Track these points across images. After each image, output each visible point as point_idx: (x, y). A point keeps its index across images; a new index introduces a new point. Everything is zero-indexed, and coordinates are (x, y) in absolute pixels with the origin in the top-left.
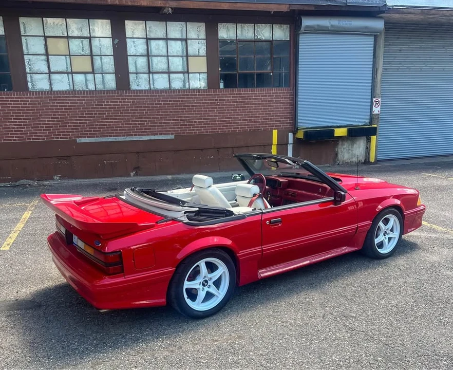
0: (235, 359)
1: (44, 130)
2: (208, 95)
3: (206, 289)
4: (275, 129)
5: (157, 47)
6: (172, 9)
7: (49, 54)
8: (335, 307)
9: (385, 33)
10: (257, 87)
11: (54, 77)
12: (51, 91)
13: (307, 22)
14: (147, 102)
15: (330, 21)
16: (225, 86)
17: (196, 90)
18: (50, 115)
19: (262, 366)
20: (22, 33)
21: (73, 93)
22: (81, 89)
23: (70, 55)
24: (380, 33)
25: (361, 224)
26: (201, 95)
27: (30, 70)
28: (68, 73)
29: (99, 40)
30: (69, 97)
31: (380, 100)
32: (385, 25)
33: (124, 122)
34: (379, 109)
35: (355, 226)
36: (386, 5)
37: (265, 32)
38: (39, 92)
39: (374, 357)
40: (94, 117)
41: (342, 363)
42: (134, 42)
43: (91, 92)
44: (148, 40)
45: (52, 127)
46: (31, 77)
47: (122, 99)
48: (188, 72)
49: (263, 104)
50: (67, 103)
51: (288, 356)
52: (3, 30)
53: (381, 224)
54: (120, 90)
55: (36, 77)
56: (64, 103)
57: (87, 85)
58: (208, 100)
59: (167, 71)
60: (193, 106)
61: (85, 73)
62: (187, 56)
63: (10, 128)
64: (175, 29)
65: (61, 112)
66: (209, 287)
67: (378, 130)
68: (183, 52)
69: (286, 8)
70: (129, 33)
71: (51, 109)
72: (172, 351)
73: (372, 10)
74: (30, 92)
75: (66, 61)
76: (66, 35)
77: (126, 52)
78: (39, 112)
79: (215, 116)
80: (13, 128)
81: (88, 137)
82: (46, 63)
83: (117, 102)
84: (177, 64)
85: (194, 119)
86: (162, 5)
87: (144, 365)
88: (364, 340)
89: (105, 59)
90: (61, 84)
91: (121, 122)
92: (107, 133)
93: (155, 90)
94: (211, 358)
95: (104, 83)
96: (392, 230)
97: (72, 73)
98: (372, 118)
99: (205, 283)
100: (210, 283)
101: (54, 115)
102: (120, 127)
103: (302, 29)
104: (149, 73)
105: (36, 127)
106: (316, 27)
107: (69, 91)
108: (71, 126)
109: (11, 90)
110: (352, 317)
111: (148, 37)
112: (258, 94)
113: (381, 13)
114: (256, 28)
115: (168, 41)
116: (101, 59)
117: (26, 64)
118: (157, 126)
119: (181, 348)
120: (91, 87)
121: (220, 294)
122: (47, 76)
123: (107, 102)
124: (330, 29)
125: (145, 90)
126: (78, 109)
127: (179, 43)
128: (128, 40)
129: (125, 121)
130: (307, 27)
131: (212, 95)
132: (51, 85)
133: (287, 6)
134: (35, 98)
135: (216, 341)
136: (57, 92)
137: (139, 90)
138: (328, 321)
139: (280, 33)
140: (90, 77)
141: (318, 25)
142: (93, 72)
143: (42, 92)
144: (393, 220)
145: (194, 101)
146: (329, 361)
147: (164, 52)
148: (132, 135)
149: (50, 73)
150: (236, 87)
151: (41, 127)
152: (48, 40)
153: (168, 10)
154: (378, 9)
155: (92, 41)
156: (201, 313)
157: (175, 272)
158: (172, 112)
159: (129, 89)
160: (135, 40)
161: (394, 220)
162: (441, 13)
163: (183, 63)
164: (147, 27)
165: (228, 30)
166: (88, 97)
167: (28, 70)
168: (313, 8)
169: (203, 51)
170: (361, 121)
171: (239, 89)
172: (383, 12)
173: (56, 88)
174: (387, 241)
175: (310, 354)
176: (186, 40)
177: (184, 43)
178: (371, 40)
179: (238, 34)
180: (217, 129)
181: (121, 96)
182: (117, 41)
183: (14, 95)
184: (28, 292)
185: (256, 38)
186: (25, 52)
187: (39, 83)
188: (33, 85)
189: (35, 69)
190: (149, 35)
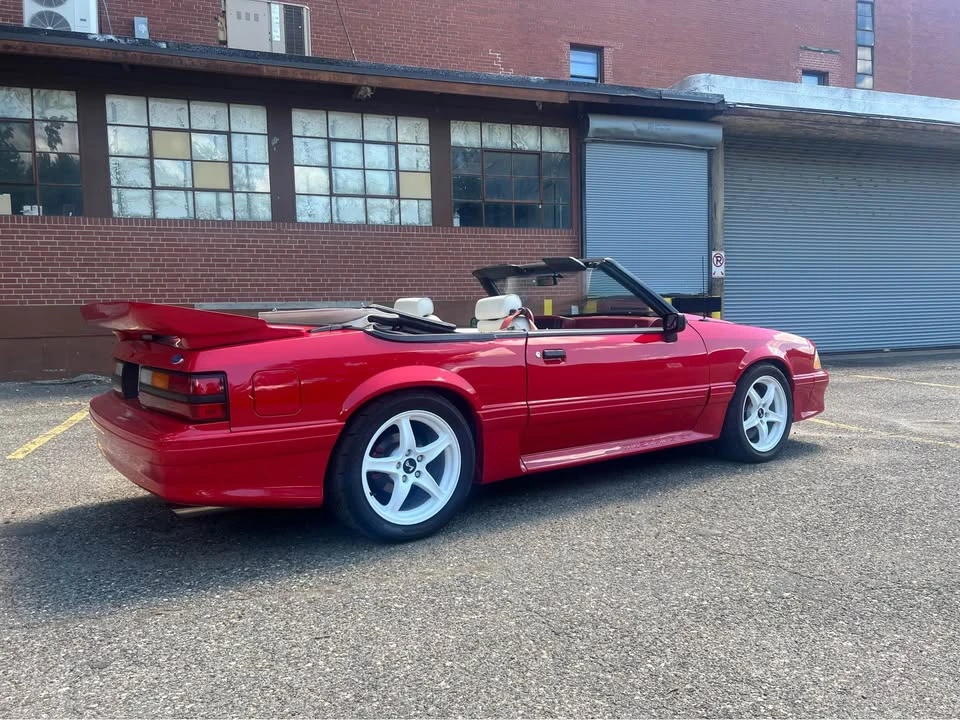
0: (469, 600)
1: (135, 286)
2: (434, 236)
3: (412, 478)
4: (548, 298)
5: (345, 153)
6: (372, 89)
7: (155, 156)
8: (677, 523)
9: (725, 147)
10: (516, 226)
11: (160, 195)
12: (153, 220)
13: (597, 123)
14: (325, 243)
15: (636, 123)
16: (463, 223)
17: (413, 227)
18: (148, 260)
19: (529, 610)
20: (110, 118)
21: (194, 222)
22: (208, 218)
23: (192, 160)
24: (717, 146)
25: (715, 386)
26: (420, 235)
27: (119, 182)
28: (185, 190)
29: (246, 138)
30: (187, 230)
31: (723, 254)
32: (724, 135)
33: (282, 275)
34: (722, 269)
35: (704, 388)
36: (723, 101)
37: (528, 139)
38: (131, 219)
39: (773, 592)
40: (230, 265)
41: (705, 603)
42: (306, 144)
43: (225, 223)
44: (330, 141)
45: (151, 281)
46: (119, 195)
47: (282, 237)
48: (398, 197)
49: (527, 254)
50: (180, 240)
51: (588, 594)
52: (76, 114)
53: (752, 392)
54: (279, 221)
55: (128, 193)
56: (175, 240)
57: (219, 211)
58: (433, 245)
59: (363, 193)
60: (407, 253)
61: (217, 191)
62: (397, 171)
63: (71, 281)
64: (377, 126)
65: (169, 255)
66: (419, 474)
67: (723, 303)
68: (390, 163)
69: (563, 98)
70: (297, 130)
71: (150, 250)
72: (329, 592)
73: (702, 107)
74: (114, 219)
75: (185, 169)
76: (187, 127)
77: (292, 159)
78: (129, 255)
79: (445, 271)
80: (76, 281)
81: (216, 301)
82: (148, 171)
83: (272, 242)
84: (381, 182)
85: (407, 276)
86: (356, 82)
87: (261, 614)
88: (746, 567)
89: (255, 170)
90: (173, 207)
91: (277, 276)
92: (251, 295)
93: (341, 224)
94: (417, 600)
95: (250, 210)
96: (772, 408)
97: (194, 190)
98: (712, 283)
99: (409, 466)
100: (421, 466)
101: (156, 260)
102: (275, 285)
103: (590, 134)
104: (331, 195)
105: (120, 280)
106: (613, 132)
107: (186, 221)
108: (185, 280)
109: (80, 215)
110: (717, 535)
111: (331, 136)
112: (520, 237)
113: (717, 114)
114: (514, 131)
115: (365, 145)
116: (247, 169)
117: (112, 171)
118: (342, 285)
119: (350, 586)
120: (227, 215)
121: (442, 493)
122: (148, 192)
123: (253, 241)
124: (636, 135)
125: (322, 224)
126: (200, 250)
127: (384, 149)
128: (296, 141)
129: (284, 275)
130: (598, 130)
131: (439, 236)
132: (154, 208)
133: (565, 94)
134: (123, 229)
135: (429, 574)
136: (165, 220)
137: (313, 224)
138: (667, 542)
139: (554, 141)
140: (225, 197)
141: (616, 129)
142: (231, 190)
143: (137, 220)
144: (774, 387)
145: (407, 244)
146: (677, 599)
147: (358, 162)
148: (297, 300)
149: (154, 187)
150: (481, 225)
151: (131, 280)
152: (155, 133)
153: (366, 93)
154: (711, 108)
155: (232, 139)
156: (400, 530)
157: (345, 431)
158: (368, 262)
159: (295, 220)
160: (308, 140)
161: (776, 389)
162: (812, 118)
163: (391, 181)
164: (330, 120)
165: (467, 132)
166: (219, 230)
167: (114, 182)
168: (606, 101)
169: (424, 163)
170: (694, 288)
171: (486, 229)
172: (720, 113)
173: (162, 214)
174: (764, 427)
175: (634, 590)
176: (396, 144)
177: (393, 148)
178: (703, 158)
179: (484, 140)
180: (447, 294)
181: (279, 231)
182: (276, 140)
183: (85, 224)
184: (37, 513)
185: (514, 147)
186: (113, 151)
187: (133, 204)
188: (121, 208)
189: (129, 179)
190: (333, 134)
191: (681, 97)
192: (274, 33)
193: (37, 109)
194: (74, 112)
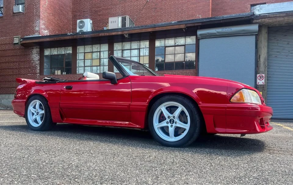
5: (126, 53)
7: (85, 59)
10: (175, 69)
11: (86, 68)
15: (216, 30)
20: (78, 52)
23: (92, 59)
28: (90, 66)
29: (104, 53)
34: (263, 81)
36: (254, 14)
37: (181, 41)
42: (117, 52)
44: (123, 50)
46: (78, 68)
55: (80, 68)
57: (97, 71)
61: (97, 66)
62: (140, 56)
64: (135, 44)
68: (138, 54)
69: (184, 26)
70: (115, 49)
74: (77, 74)
75: (91, 61)
76: (92, 51)
82: (83, 63)
89: (105, 60)
90: (88, 71)
95: (104, 70)
97: (92, 66)
103: (198, 36)
106: (208, 34)
112: (176, 73)
114: (176, 39)
115: (131, 50)
116: (103, 60)
117: (77, 63)
122: (83, 68)
127: (136, 50)
128: (115, 51)
130: (201, 35)
132: (84, 71)
133: (184, 25)
134: (79, 76)
139: (190, 41)
140: (99, 67)
147: (129, 55)
149: (85, 66)
152: (85, 54)
153: (126, 36)
155: (101, 53)
160: (117, 51)
163: (138, 59)
164: (123, 45)
167: (77, 66)
168: (200, 24)
169: (147, 54)
176: (139, 49)
178: (253, 38)
179: (166, 44)
182: (110, 52)
185: (176, 44)
186: (78, 59)
187: (81, 71)
188: (78, 72)
189: (80, 65)
190: (124, 48)
191: (233, 17)
192: (119, 25)
193: (66, 51)
194: (72, 51)
